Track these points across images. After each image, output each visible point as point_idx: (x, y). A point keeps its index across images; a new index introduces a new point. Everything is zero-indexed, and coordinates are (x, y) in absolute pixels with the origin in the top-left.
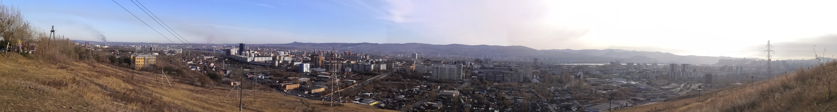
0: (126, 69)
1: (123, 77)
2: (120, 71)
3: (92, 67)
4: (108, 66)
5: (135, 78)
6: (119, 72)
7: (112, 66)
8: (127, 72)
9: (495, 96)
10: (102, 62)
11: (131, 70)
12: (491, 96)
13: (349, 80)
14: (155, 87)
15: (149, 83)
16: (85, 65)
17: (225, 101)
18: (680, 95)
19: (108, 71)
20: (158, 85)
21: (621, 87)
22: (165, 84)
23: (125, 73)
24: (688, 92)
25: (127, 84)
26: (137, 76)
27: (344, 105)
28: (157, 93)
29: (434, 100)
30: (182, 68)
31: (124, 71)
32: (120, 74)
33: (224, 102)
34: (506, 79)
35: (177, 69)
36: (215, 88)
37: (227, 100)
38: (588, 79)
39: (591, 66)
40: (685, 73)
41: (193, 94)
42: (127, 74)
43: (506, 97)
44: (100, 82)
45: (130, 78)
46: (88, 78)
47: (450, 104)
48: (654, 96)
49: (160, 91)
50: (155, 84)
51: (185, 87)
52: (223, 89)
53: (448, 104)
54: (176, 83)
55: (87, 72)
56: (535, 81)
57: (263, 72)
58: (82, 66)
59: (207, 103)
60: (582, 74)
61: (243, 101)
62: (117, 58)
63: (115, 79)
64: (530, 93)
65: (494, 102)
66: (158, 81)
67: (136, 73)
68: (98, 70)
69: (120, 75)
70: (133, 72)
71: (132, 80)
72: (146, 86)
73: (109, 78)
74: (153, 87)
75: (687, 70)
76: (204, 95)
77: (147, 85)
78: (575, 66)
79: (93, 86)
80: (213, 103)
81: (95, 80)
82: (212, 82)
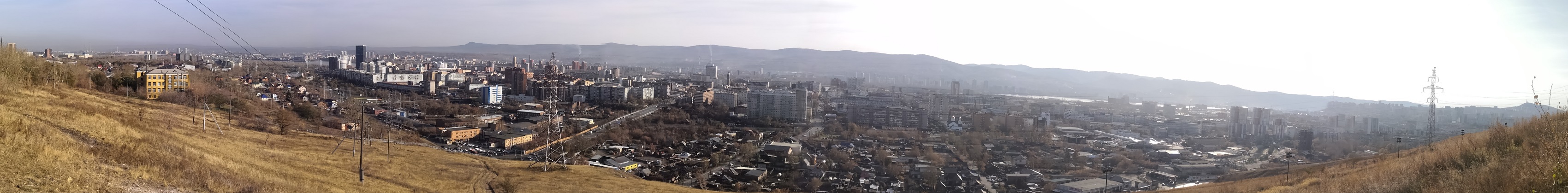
0: (127, 99)
1: (120, 115)
2: (116, 104)
3: (58, 97)
4: (90, 94)
5: (146, 116)
6: (113, 105)
7: (99, 93)
8: (130, 105)
9: (871, 156)
10: (80, 86)
11: (137, 101)
12: (864, 155)
13: (581, 119)
14: (190, 135)
15: (180, 127)
16: (44, 94)
17: (329, 161)
18: (1249, 169)
19: (91, 103)
20: (197, 131)
21: (1128, 150)
22: (210, 129)
23: (125, 106)
24: (1265, 165)
25: (129, 128)
26: (151, 113)
27: (572, 169)
28: (194, 147)
29: (751, 162)
30: (242, 98)
31: (122, 103)
32: (115, 108)
33: (328, 164)
34: (893, 121)
35: (234, 99)
36: (309, 136)
37: (334, 160)
38: (1060, 127)
39: (1066, 102)
40: (1259, 125)
41: (264, 150)
42: (129, 109)
43: (893, 159)
44: (75, 126)
45: (135, 116)
46: (49, 119)
47: (782, 169)
48: (1196, 171)
49: (201, 143)
50: (190, 130)
51: (248, 136)
52: (326, 138)
53: (779, 169)
54: (232, 128)
55: (48, 108)
56: (955, 128)
57: (404, 104)
58: (39, 96)
59: (293, 166)
60: (1049, 117)
61: (366, 161)
62: (108, 77)
63: (104, 120)
64: (942, 152)
65: (869, 168)
66: (197, 123)
67: (147, 106)
68: (71, 102)
69: (114, 111)
70: (142, 105)
71: (139, 119)
72: (172, 133)
73: (92, 118)
74: (187, 135)
75: (1265, 120)
76: (287, 149)
77: (174, 131)
78: (1034, 100)
79: (59, 135)
80: (305, 165)
81: (64, 123)
82: (303, 124)
